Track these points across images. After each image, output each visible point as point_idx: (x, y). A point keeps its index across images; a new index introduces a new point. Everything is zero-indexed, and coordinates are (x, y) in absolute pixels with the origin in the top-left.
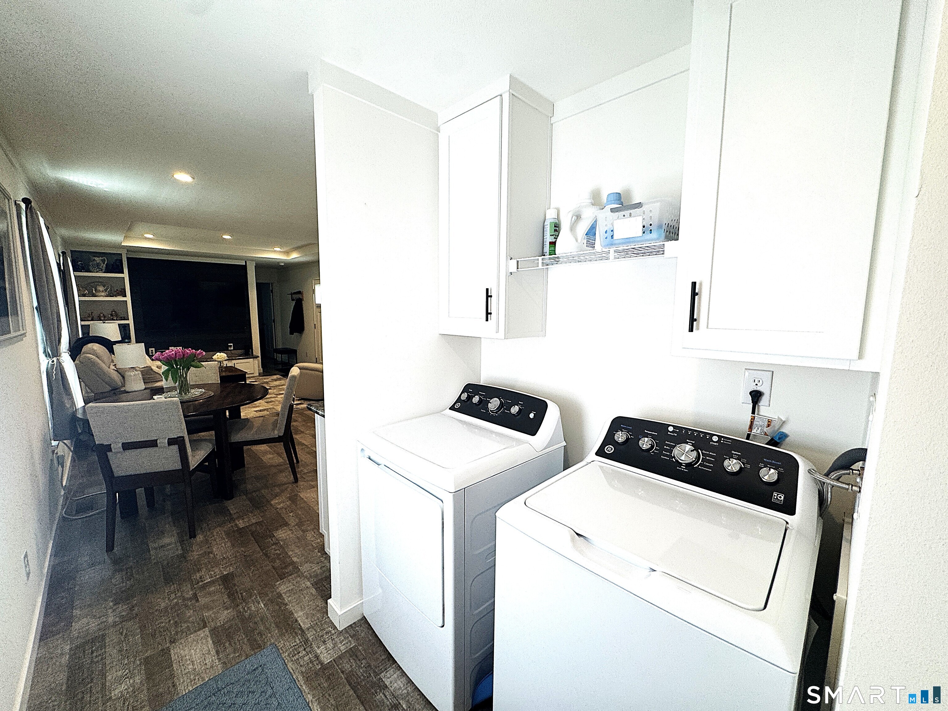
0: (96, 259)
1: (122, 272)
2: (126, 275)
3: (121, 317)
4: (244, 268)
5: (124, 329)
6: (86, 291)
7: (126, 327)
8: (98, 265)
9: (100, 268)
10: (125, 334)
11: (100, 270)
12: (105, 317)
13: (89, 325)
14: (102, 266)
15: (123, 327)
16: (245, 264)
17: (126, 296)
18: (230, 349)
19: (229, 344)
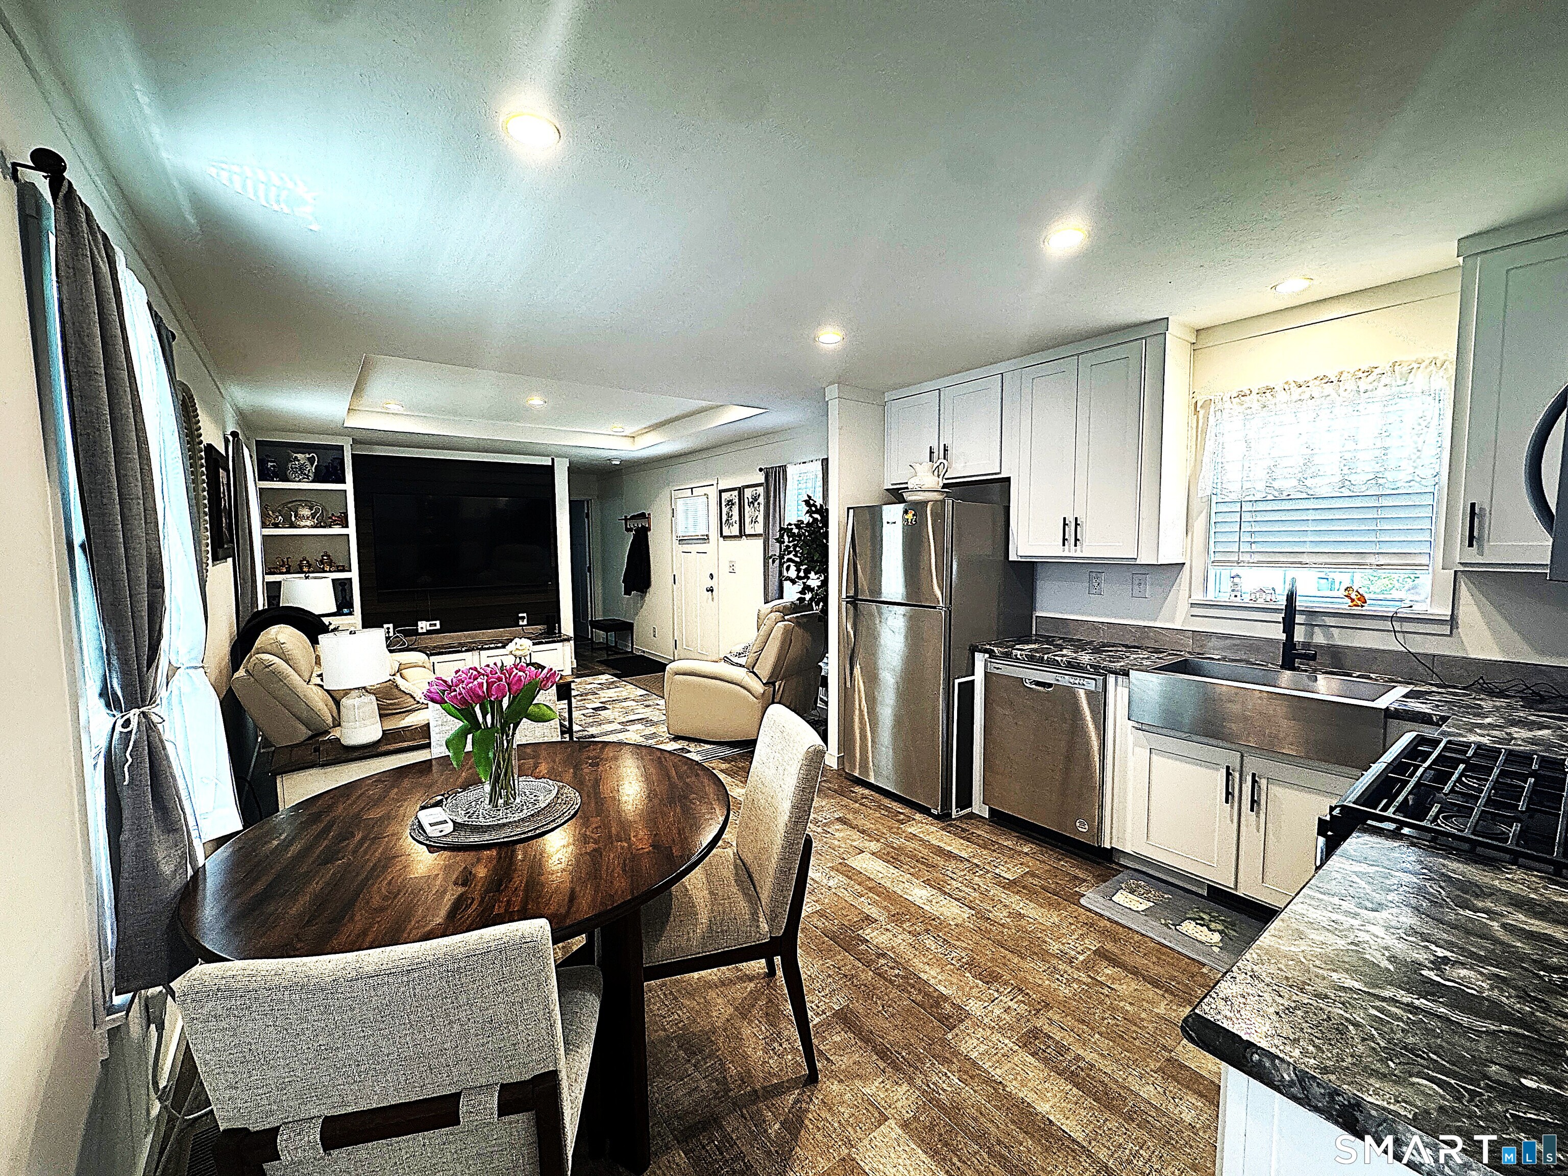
0: (299, 456)
1: (343, 481)
2: (349, 486)
3: (338, 567)
4: (549, 471)
5: (342, 589)
6: (280, 517)
7: (345, 584)
8: (302, 468)
9: (305, 474)
10: (344, 598)
11: (304, 478)
12: (309, 566)
13: (280, 582)
14: (309, 471)
15: (340, 584)
16: (550, 464)
17: (347, 526)
18: (521, 623)
19: (520, 615)
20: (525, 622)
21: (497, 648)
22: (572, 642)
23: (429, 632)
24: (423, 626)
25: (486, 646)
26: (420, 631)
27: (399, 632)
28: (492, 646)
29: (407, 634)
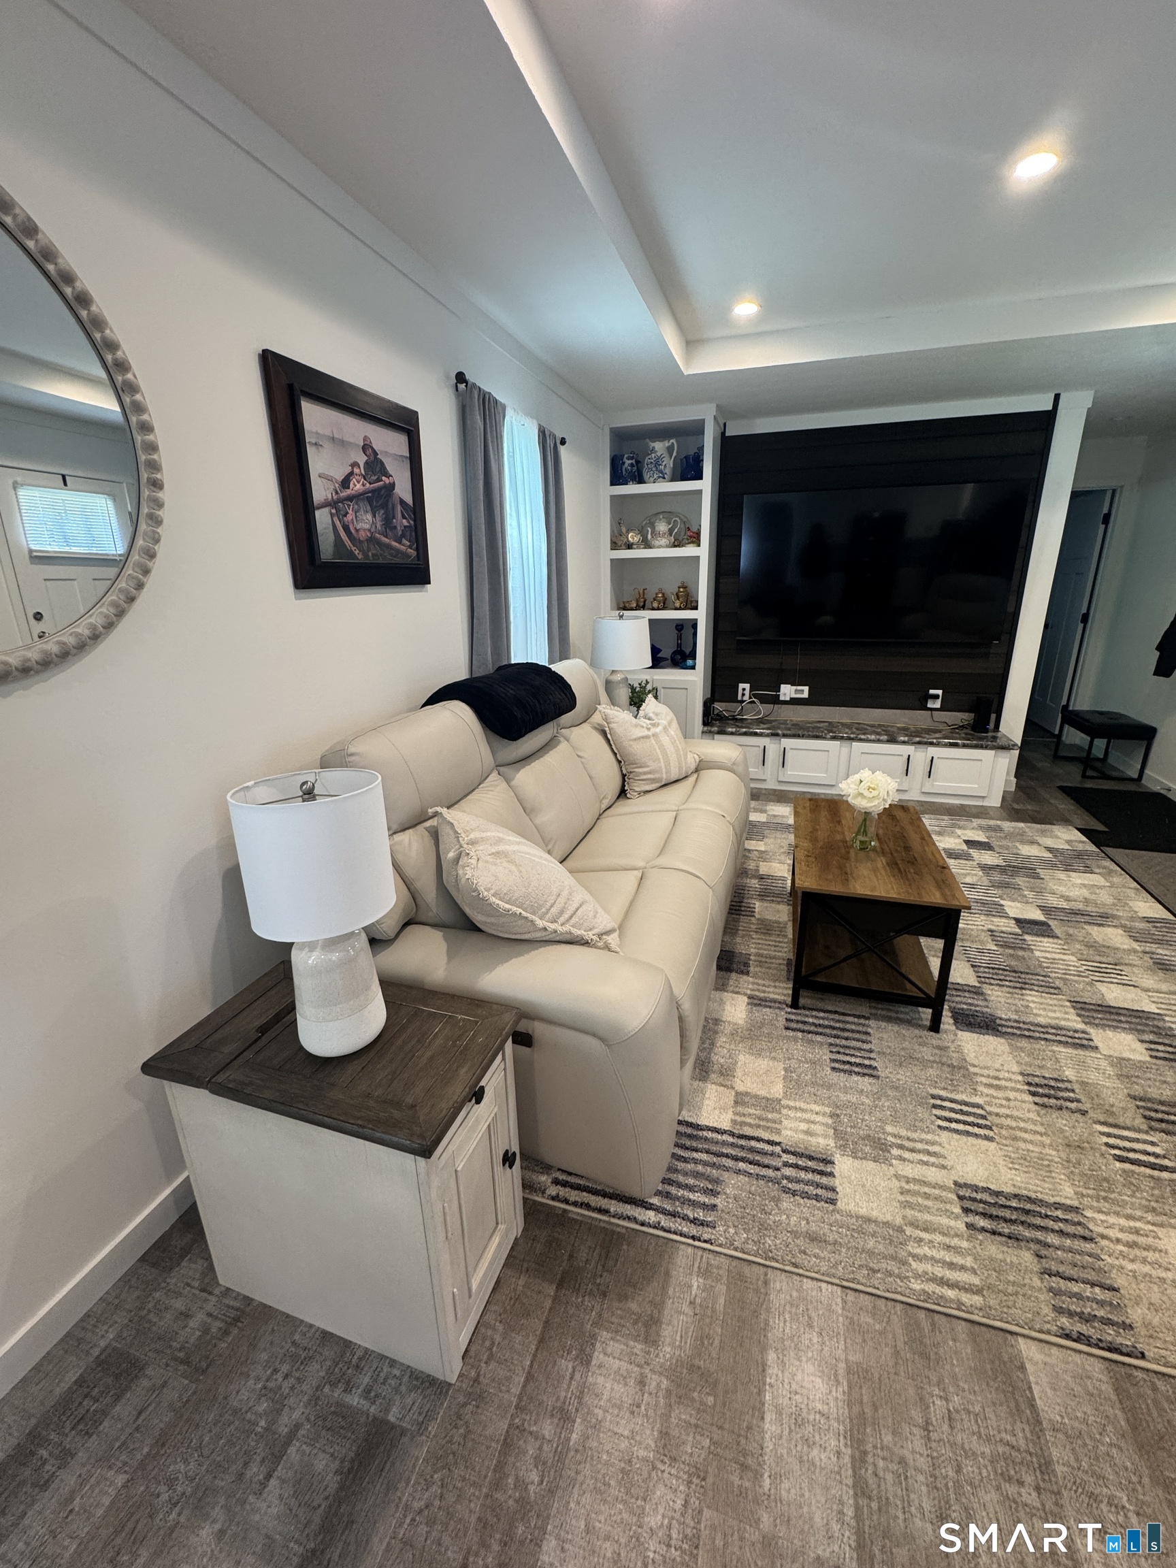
0: (659, 444)
1: (702, 477)
2: (707, 483)
3: (693, 602)
7: (692, 627)
8: (660, 462)
9: (661, 471)
11: (661, 476)
12: (664, 600)
14: (667, 466)
16: (1049, 408)
17: (700, 544)
18: (929, 705)
19: (932, 692)
20: (937, 704)
21: (879, 741)
22: (1017, 752)
23: (794, 702)
24: (787, 691)
25: (863, 737)
26: (782, 698)
27: (756, 696)
28: (873, 737)
29: (764, 700)
